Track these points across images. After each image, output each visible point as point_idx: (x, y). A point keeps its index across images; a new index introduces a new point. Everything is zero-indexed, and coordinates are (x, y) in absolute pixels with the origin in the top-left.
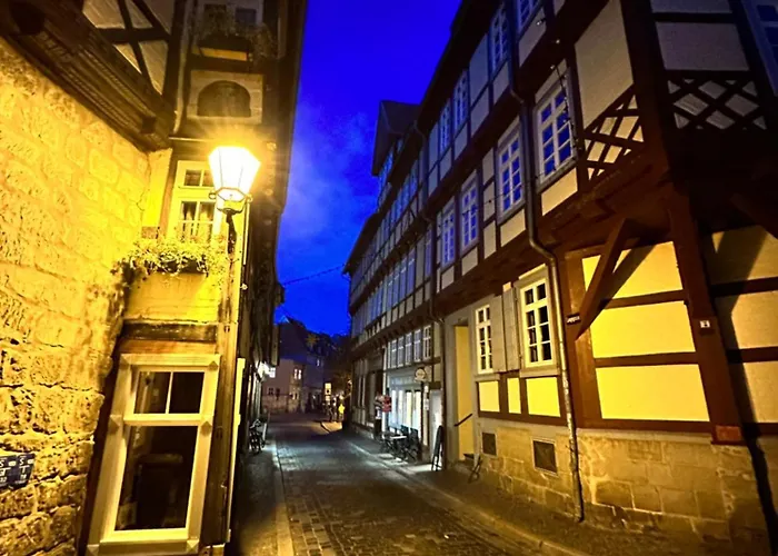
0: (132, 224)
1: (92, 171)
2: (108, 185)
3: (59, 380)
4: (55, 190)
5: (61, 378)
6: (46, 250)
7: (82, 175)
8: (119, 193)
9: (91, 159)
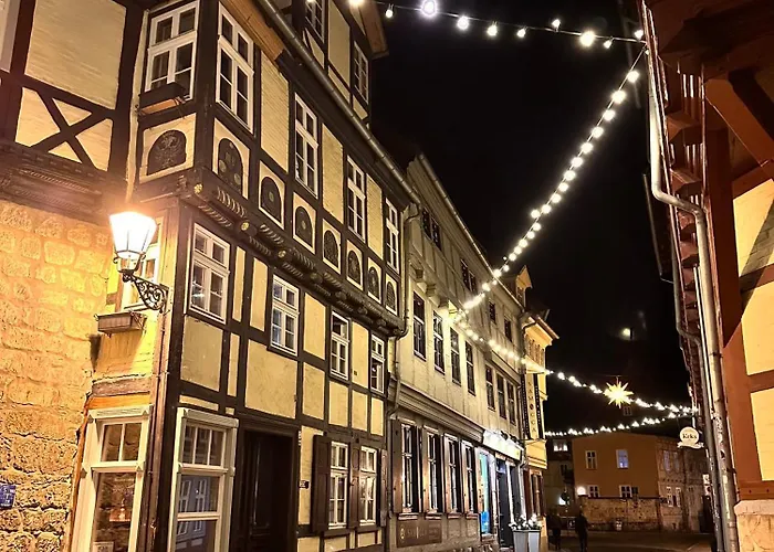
0: (95, 294)
1: (47, 260)
2: (66, 267)
3: (31, 431)
4: (15, 284)
5: (34, 429)
6: (11, 332)
7: (39, 265)
8: (79, 270)
9: (46, 249)
